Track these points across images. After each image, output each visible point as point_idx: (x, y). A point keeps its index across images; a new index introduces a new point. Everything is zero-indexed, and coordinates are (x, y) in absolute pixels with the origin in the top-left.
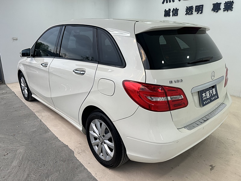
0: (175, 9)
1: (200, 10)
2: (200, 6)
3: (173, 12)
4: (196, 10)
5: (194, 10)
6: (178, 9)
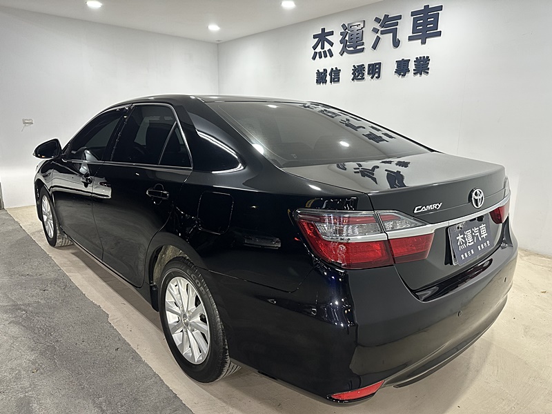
0: (334, 69)
1: (377, 72)
2: (376, 64)
3: (330, 74)
4: (369, 71)
5: (366, 73)
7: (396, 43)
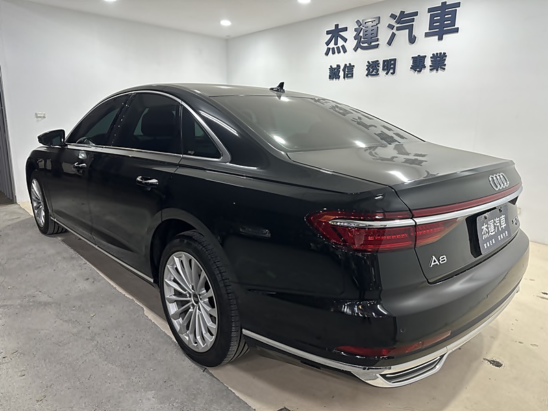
0: (348, 65)
1: (392, 68)
2: (391, 60)
3: (344, 70)
5: (381, 69)
6: (354, 66)
7: (412, 40)
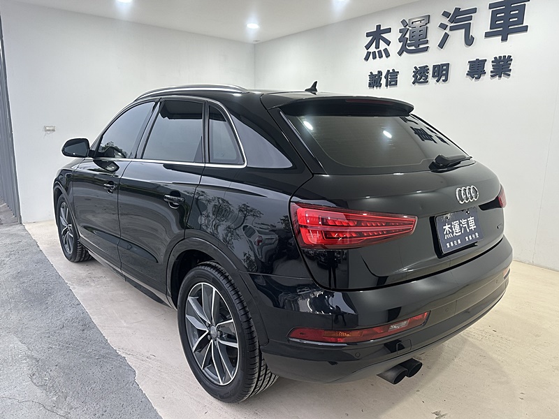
0: (391, 71)
4: (434, 73)
5: (430, 75)
6: (398, 72)
7: (469, 41)
